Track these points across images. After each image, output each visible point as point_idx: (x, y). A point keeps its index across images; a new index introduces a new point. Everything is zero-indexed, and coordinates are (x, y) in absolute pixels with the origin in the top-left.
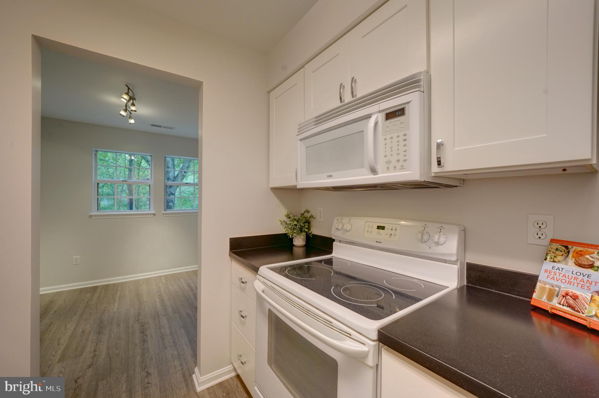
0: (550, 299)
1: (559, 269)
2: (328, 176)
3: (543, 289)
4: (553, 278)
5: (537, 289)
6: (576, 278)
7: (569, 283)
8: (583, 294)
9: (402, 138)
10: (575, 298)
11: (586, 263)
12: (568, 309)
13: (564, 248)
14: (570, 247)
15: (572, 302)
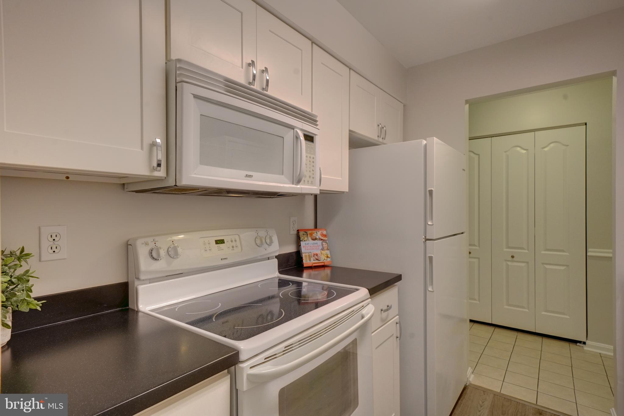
0: (310, 260)
1: (307, 244)
2: (247, 176)
3: (306, 256)
4: (307, 249)
5: (304, 258)
6: (314, 246)
7: (313, 249)
8: (318, 252)
9: (312, 160)
10: (317, 255)
11: (314, 238)
12: (317, 261)
13: (305, 233)
14: (307, 232)
15: (316, 257)
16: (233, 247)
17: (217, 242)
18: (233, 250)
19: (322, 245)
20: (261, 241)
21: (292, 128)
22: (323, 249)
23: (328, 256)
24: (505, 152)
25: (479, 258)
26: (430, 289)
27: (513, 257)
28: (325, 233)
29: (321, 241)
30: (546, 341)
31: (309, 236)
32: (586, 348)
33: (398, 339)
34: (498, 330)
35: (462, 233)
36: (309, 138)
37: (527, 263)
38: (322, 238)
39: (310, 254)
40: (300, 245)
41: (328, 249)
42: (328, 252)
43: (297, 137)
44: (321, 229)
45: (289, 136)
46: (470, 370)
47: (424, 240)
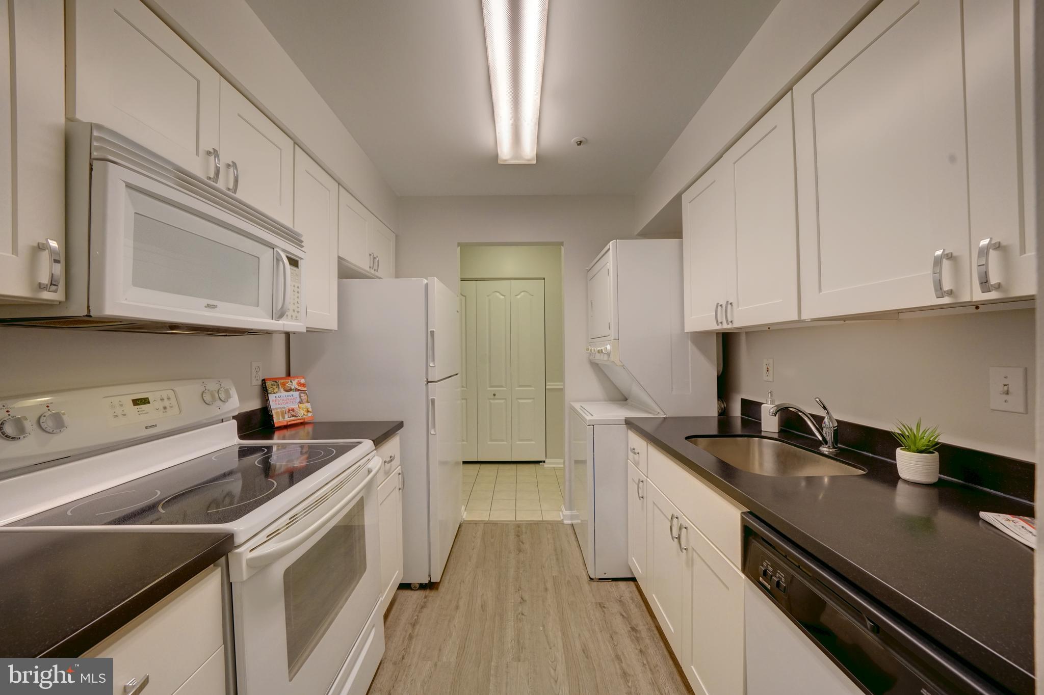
0: (284, 418)
1: (278, 397)
2: (208, 306)
3: (277, 413)
4: (279, 404)
5: (274, 415)
6: (289, 399)
7: (287, 403)
8: (295, 406)
9: (296, 290)
10: (293, 410)
11: (288, 389)
12: (293, 418)
13: (275, 383)
14: (277, 381)
15: (293, 413)
16: (165, 408)
17: (136, 402)
18: (166, 412)
19: (300, 397)
20: (213, 396)
21: (272, 247)
22: (301, 402)
23: (309, 410)
24: (488, 296)
25: (466, 399)
26: (433, 432)
27: (494, 395)
28: (303, 381)
29: (298, 393)
30: (520, 466)
31: (280, 387)
32: (546, 465)
33: (401, 490)
34: (483, 466)
35: (457, 374)
36: (294, 262)
37: (505, 399)
38: (300, 388)
39: (284, 409)
40: (268, 399)
41: (308, 402)
42: (309, 405)
43: (278, 259)
44: (297, 377)
45: (266, 256)
46: (463, 508)
47: (426, 382)
